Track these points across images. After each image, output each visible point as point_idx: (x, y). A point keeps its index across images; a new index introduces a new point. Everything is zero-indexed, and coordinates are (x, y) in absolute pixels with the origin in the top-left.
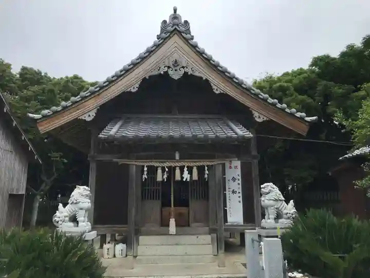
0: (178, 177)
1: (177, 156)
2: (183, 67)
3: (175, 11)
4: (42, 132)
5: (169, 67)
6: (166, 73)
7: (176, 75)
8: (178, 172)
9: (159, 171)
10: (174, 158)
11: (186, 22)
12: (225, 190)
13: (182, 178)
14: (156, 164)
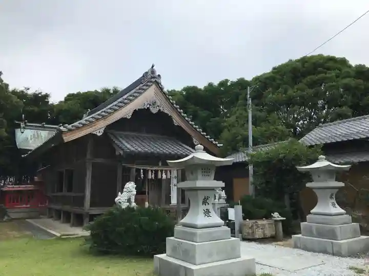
0: (160, 177)
1: (160, 164)
2: (158, 106)
3: (153, 66)
4: (66, 141)
5: (150, 105)
6: (148, 108)
7: (154, 111)
8: (160, 173)
9: (150, 173)
10: (158, 165)
11: (159, 75)
12: (170, 184)
13: (162, 177)
14: (148, 168)
